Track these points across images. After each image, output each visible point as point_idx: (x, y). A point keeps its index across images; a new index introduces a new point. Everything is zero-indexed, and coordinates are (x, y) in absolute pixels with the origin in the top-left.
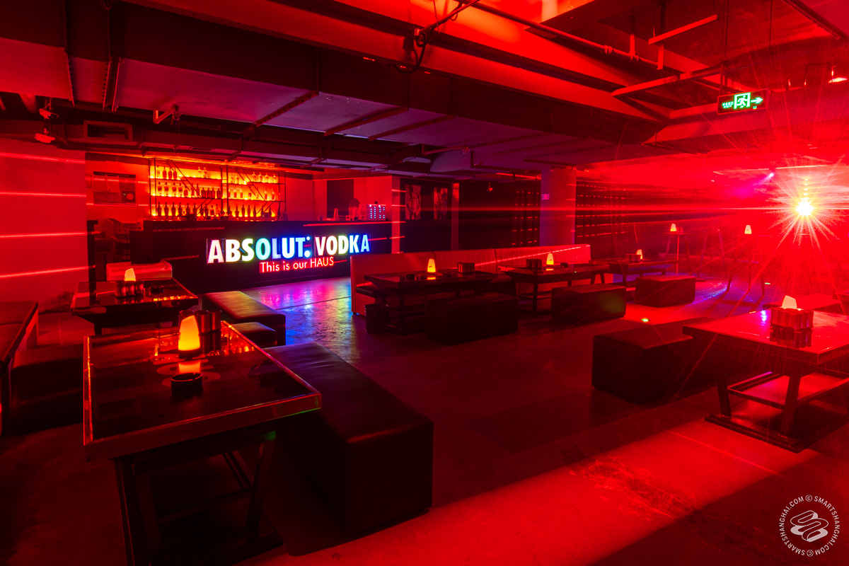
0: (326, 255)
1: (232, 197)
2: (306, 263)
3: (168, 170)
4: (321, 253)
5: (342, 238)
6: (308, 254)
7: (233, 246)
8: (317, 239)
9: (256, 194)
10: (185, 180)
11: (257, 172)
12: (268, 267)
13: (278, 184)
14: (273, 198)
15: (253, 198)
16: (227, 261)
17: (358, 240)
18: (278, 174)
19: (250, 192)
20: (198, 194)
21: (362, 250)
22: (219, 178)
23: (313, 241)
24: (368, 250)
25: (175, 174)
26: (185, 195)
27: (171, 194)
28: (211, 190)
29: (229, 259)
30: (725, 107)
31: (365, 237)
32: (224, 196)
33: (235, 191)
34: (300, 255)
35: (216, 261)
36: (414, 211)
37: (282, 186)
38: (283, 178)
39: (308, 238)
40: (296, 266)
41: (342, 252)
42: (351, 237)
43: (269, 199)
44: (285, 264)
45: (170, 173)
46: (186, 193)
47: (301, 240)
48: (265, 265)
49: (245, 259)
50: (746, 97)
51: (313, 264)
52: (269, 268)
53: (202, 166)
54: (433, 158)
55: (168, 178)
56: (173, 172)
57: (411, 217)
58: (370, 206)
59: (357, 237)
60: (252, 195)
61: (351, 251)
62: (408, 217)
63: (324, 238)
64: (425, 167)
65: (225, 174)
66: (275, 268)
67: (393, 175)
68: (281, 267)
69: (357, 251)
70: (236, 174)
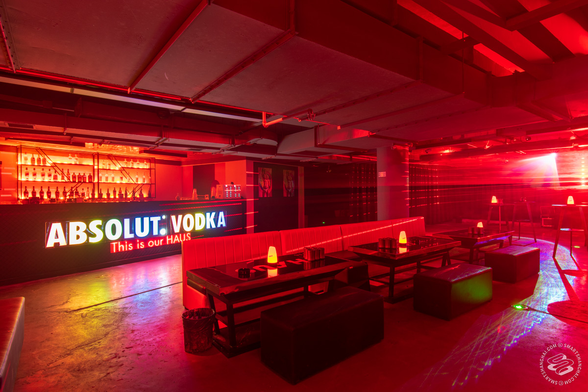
0: (182, 231)
1: (103, 180)
2: (161, 240)
3: (36, 157)
4: (177, 229)
5: (199, 215)
6: (163, 232)
7: (78, 228)
8: (173, 217)
9: (128, 178)
10: (55, 165)
11: (129, 159)
12: (120, 246)
13: (150, 169)
14: (144, 181)
15: (125, 181)
16: (70, 244)
17: (215, 216)
18: (150, 161)
19: (122, 176)
20: (69, 179)
21: (219, 226)
22: (91, 163)
23: (169, 219)
24: (224, 225)
25: (44, 160)
26: (54, 179)
27: (39, 179)
28: (82, 174)
29: (73, 241)
31: (221, 214)
32: (96, 180)
33: (106, 175)
34: (155, 233)
35: (57, 244)
36: (266, 190)
37: (153, 171)
38: (153, 165)
39: (164, 217)
40: (151, 244)
41: (199, 228)
42: (208, 214)
43: (140, 182)
44: (139, 243)
45: (39, 160)
46: (55, 178)
47: (156, 220)
48: (117, 246)
49: (92, 240)
51: (170, 241)
52: (121, 248)
53: (73, 154)
54: (279, 140)
55: (36, 164)
56: (42, 158)
57: (263, 195)
58: (226, 186)
59: (214, 214)
60: (124, 178)
61: (208, 227)
62: (261, 195)
63: (180, 217)
64: (272, 150)
65: (96, 160)
66: (128, 247)
67: (247, 158)
68: (135, 245)
69: (214, 226)
70: (108, 161)
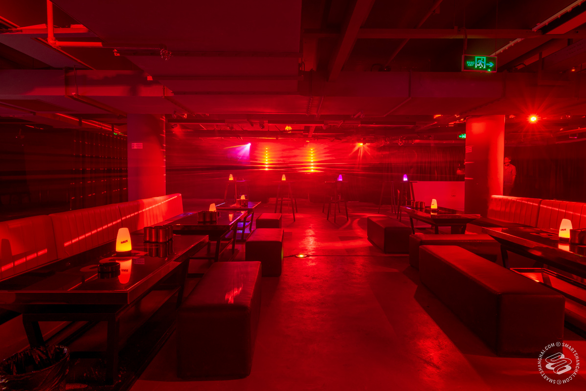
30: (468, 65)
50: (483, 61)
